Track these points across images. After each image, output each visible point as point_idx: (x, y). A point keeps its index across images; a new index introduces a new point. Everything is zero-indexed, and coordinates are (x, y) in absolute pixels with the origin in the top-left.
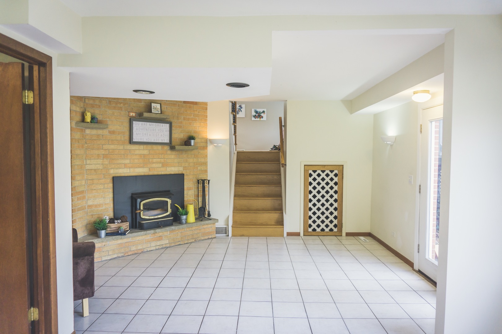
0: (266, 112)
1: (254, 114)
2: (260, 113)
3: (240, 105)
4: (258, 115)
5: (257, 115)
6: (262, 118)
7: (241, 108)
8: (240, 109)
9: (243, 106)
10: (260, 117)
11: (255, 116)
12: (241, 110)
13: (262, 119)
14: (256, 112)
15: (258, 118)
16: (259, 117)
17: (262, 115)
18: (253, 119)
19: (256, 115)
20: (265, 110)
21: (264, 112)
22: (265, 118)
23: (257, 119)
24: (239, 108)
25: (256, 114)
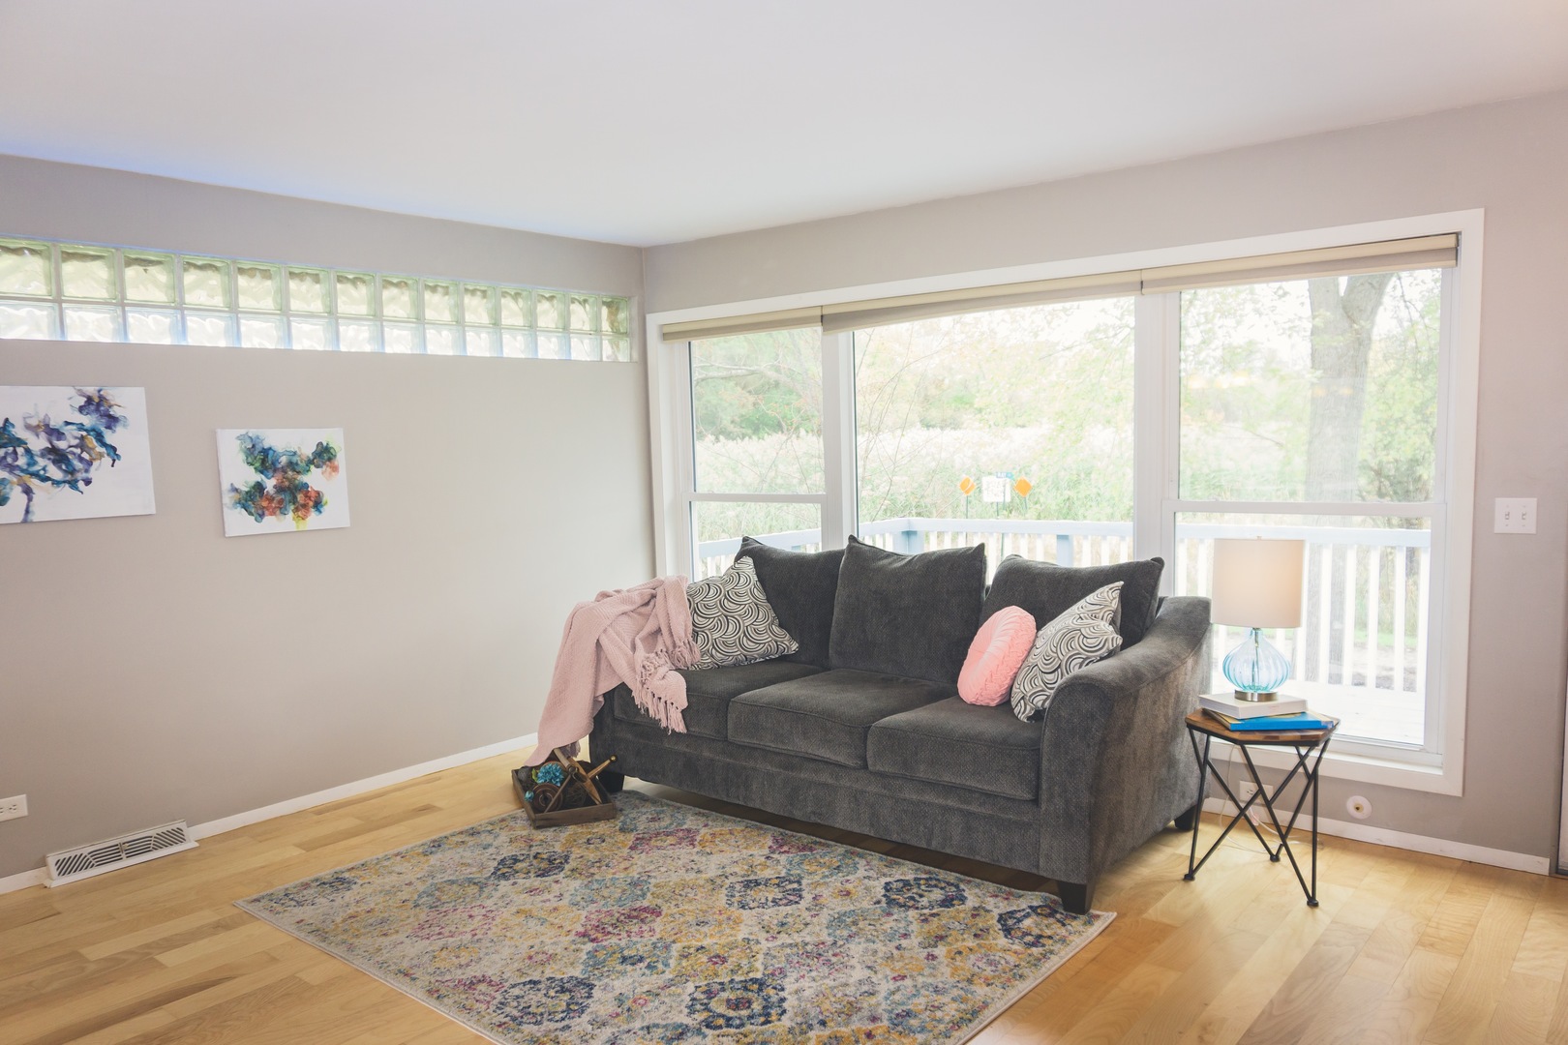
0: (341, 460)
1: (246, 476)
2: (292, 465)
3: (91, 390)
4: (279, 489)
5: (270, 484)
6: (313, 514)
7: (112, 421)
8: (99, 437)
9: (127, 401)
10: (300, 497)
11: (253, 500)
12: (110, 437)
13: (314, 520)
14: (262, 458)
15: (281, 509)
16: (294, 500)
17: (314, 479)
18: (239, 522)
19: (259, 487)
20: (334, 438)
21: (324, 455)
22: (336, 511)
23: (272, 523)
24: (88, 420)
25: (259, 477)
